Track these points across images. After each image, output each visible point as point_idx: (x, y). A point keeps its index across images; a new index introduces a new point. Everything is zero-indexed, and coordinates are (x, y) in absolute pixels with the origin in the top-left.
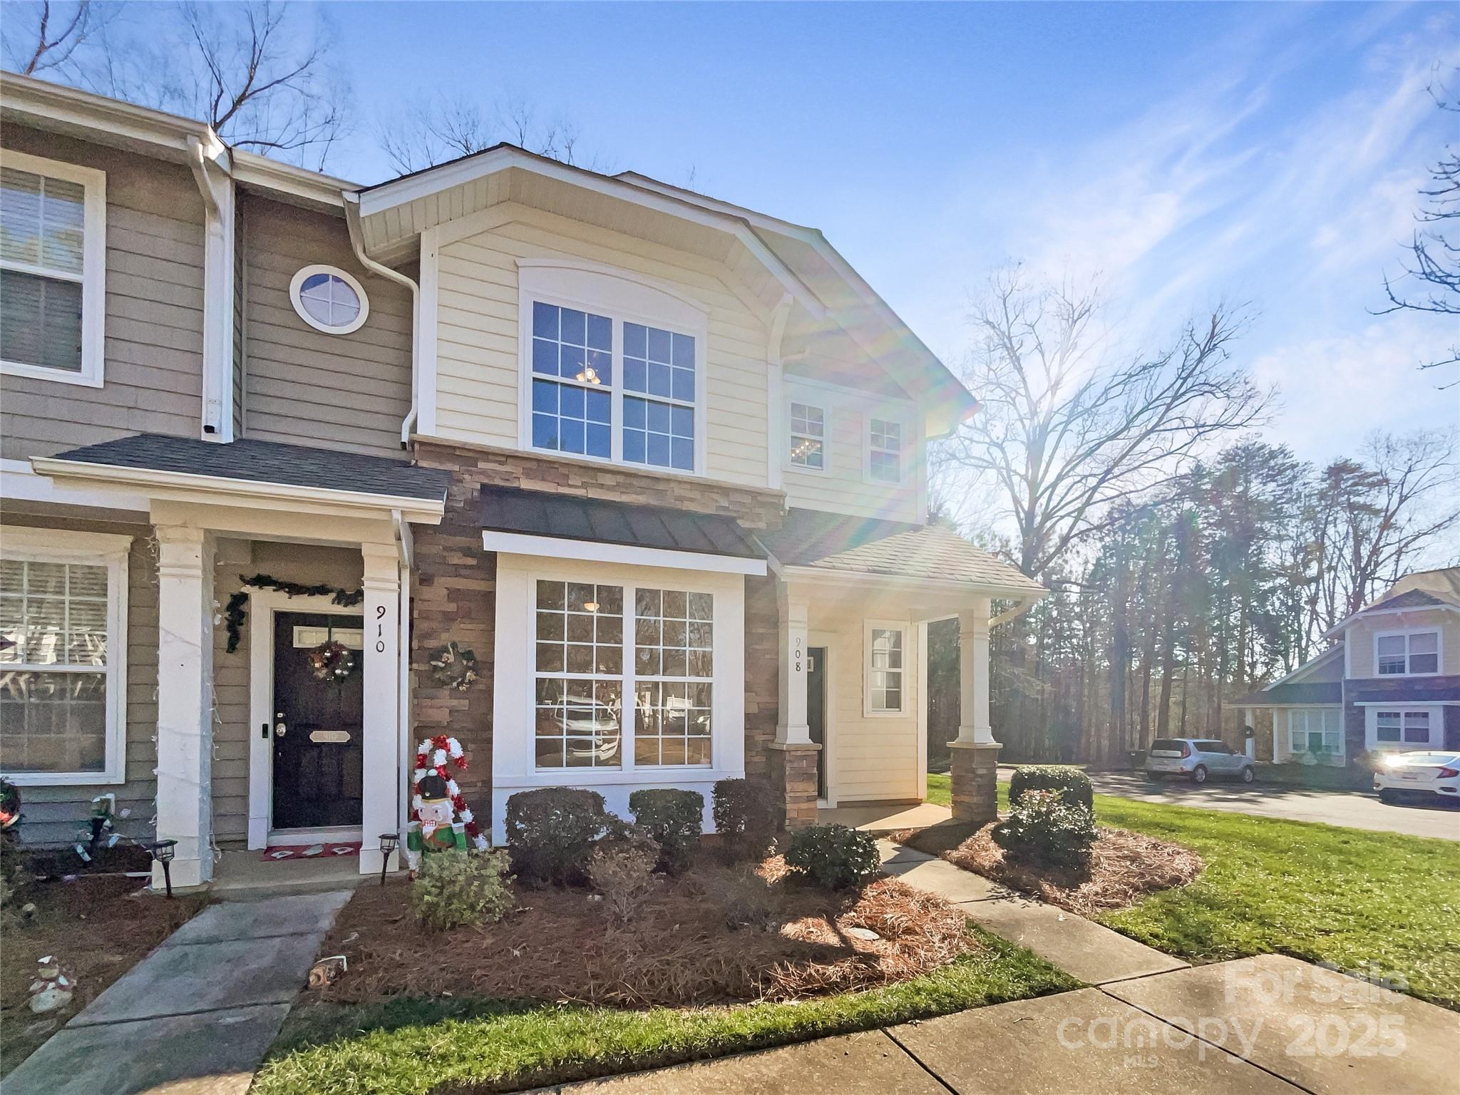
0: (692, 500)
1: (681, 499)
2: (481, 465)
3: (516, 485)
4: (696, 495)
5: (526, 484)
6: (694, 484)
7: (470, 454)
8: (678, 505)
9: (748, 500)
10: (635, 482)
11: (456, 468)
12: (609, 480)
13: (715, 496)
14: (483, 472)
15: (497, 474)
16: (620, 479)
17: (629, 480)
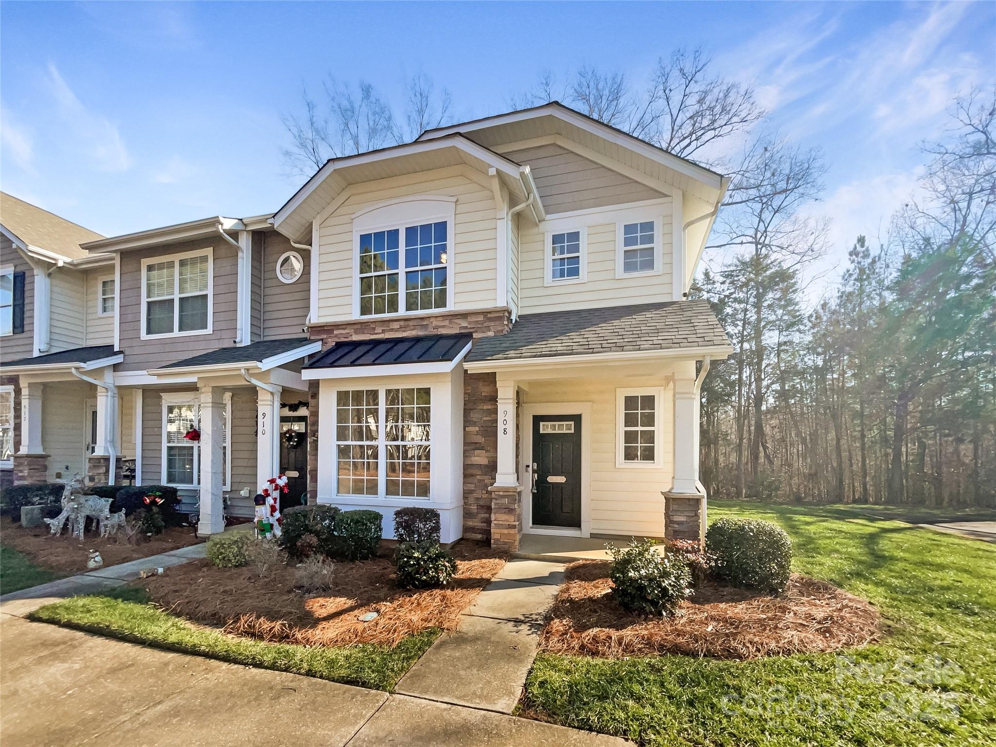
0: (444, 327)
1: (436, 328)
2: (335, 332)
3: (350, 339)
4: (447, 323)
5: (356, 338)
6: (444, 317)
7: (329, 328)
8: (435, 332)
9: (481, 318)
10: (411, 323)
11: (325, 336)
12: (396, 325)
13: (458, 321)
14: (336, 336)
15: (341, 335)
16: (402, 323)
17: (407, 323)
